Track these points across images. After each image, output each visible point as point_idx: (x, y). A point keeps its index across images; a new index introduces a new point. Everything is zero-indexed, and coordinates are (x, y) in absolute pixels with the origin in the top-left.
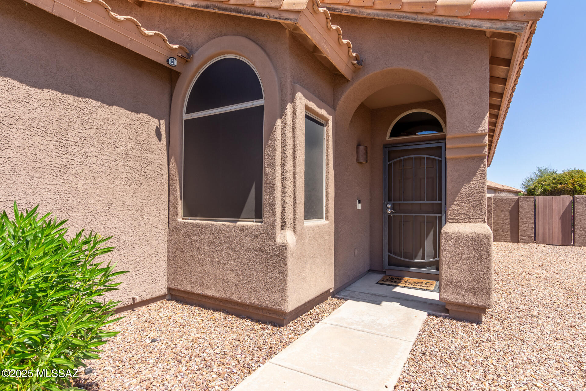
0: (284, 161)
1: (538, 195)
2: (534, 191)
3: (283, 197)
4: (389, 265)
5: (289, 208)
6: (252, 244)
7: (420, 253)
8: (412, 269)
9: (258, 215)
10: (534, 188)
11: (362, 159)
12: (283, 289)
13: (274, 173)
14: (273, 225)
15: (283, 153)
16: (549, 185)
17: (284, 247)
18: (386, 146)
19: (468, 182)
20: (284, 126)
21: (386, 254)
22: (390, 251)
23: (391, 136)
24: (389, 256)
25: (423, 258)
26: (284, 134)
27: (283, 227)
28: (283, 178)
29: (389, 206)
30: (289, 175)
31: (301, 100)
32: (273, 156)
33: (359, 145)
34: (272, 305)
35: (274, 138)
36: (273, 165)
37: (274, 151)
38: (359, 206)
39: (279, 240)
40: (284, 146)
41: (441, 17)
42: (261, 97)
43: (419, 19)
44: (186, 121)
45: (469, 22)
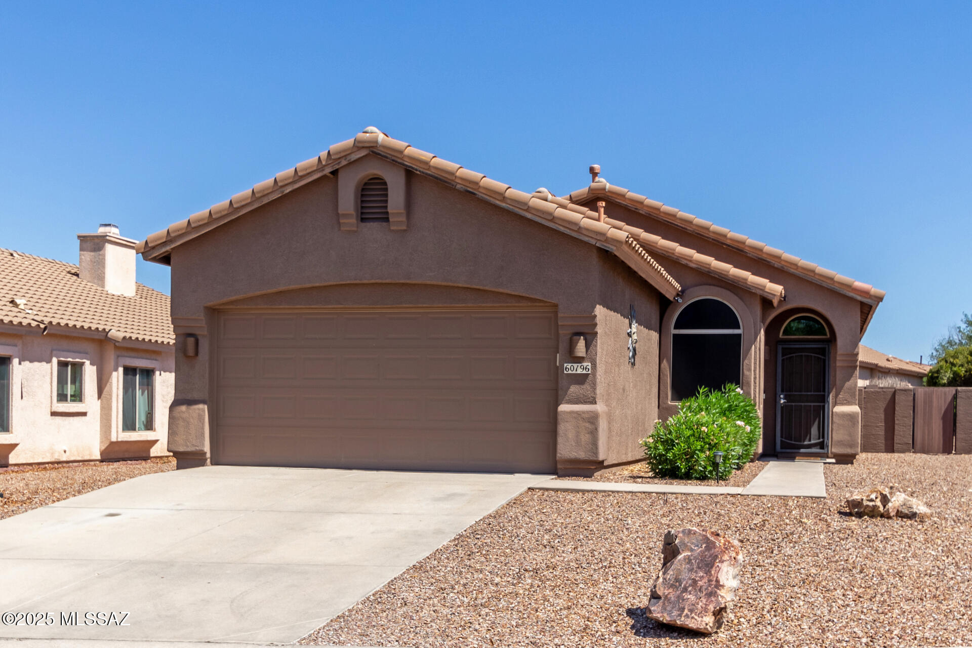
0: (755, 368)
2: (938, 378)
3: (755, 388)
4: (782, 448)
5: (757, 395)
7: (808, 437)
8: (802, 450)
13: (751, 375)
15: (755, 363)
16: (962, 365)
18: (781, 342)
19: (848, 381)
20: (755, 348)
21: (779, 439)
22: (782, 437)
23: (784, 334)
24: (781, 441)
25: (810, 440)
26: (755, 352)
28: (755, 378)
29: (782, 396)
30: (757, 376)
31: (762, 331)
35: (751, 355)
36: (750, 370)
37: (750, 362)
40: (755, 359)
41: (836, 287)
42: (739, 328)
43: (824, 284)
44: (674, 335)
45: (851, 294)
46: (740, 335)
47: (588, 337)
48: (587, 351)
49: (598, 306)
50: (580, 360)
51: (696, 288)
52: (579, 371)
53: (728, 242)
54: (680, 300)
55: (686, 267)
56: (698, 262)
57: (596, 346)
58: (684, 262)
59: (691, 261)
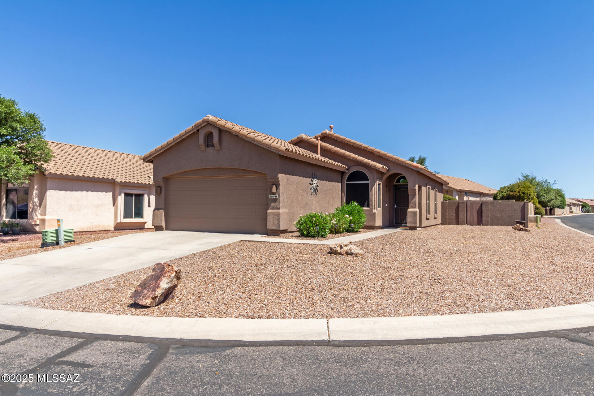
0: (374, 195)
1: (499, 200)
2: (496, 197)
3: (374, 202)
4: (396, 224)
5: (375, 205)
6: (366, 213)
8: (403, 225)
9: (368, 206)
10: (496, 195)
11: (387, 190)
12: (375, 222)
13: (373, 198)
14: (372, 208)
15: (374, 194)
16: (505, 192)
17: (375, 213)
18: (395, 186)
19: (413, 200)
20: (374, 187)
21: (394, 221)
22: (396, 220)
23: (396, 183)
26: (374, 189)
27: (374, 209)
29: (395, 205)
30: (375, 198)
31: (377, 182)
32: (372, 194)
33: (386, 187)
34: (372, 225)
36: (372, 196)
38: (387, 205)
39: (374, 212)
40: (374, 192)
41: (406, 165)
42: (368, 181)
43: (402, 164)
44: (346, 184)
45: (412, 168)
46: (369, 183)
47: (277, 185)
48: (277, 191)
49: (279, 174)
50: (274, 194)
51: (354, 167)
52: (274, 198)
53: (368, 150)
54: (347, 171)
55: (349, 159)
56: (353, 158)
57: (280, 189)
58: (348, 158)
59: (350, 157)
